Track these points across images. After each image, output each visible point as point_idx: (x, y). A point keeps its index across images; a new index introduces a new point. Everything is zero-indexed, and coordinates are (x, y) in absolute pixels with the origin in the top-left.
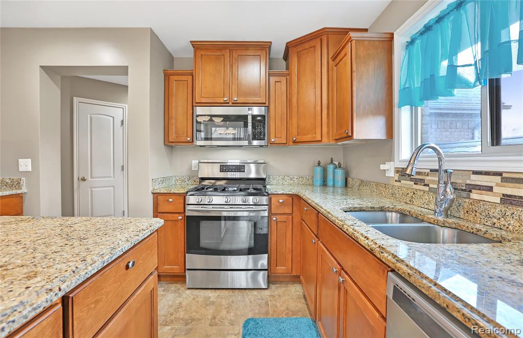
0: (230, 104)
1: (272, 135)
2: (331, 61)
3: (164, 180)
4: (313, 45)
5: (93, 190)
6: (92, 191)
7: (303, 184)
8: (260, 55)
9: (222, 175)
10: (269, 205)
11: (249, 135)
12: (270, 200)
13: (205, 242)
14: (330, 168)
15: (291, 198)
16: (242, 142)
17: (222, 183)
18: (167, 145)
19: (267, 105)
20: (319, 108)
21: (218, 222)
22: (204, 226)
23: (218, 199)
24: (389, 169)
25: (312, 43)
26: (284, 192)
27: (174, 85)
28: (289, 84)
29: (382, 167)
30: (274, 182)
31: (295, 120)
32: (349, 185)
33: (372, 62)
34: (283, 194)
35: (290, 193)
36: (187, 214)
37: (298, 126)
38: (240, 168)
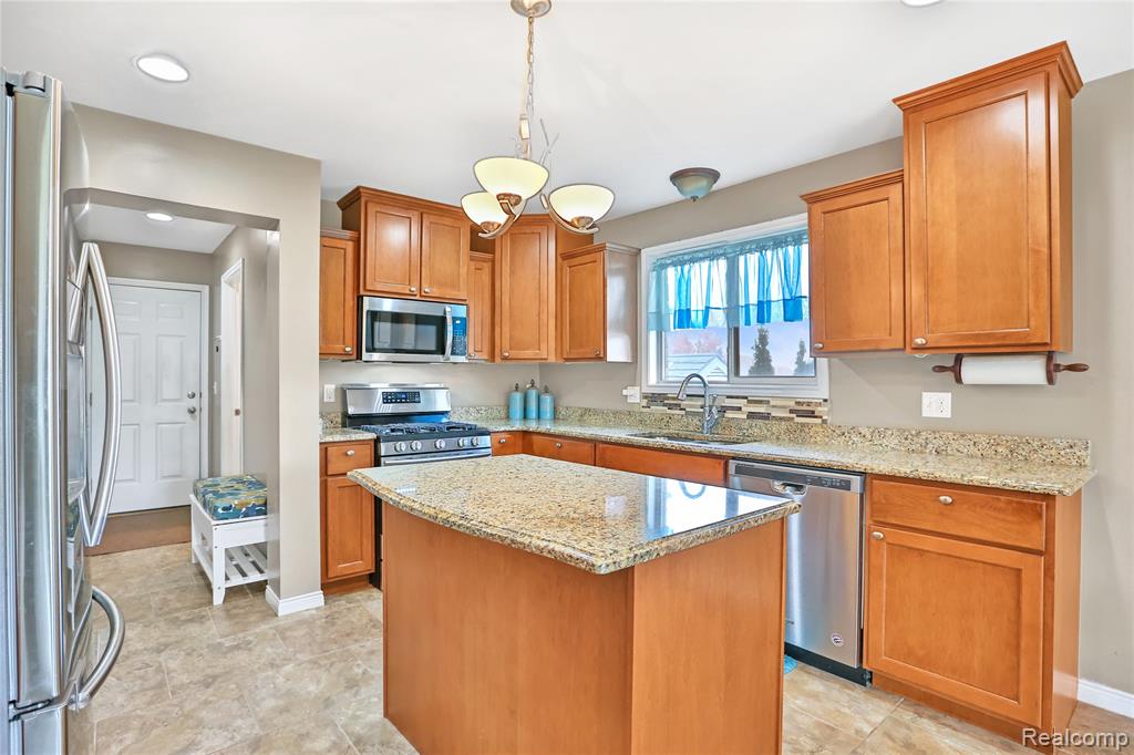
0: (419, 297)
1: (472, 347)
2: (559, 257)
4: (536, 232)
8: (459, 228)
14: (533, 395)
19: (467, 303)
24: (634, 395)
25: (535, 229)
29: (625, 392)
31: (506, 329)
37: (511, 337)
38: (413, 397)
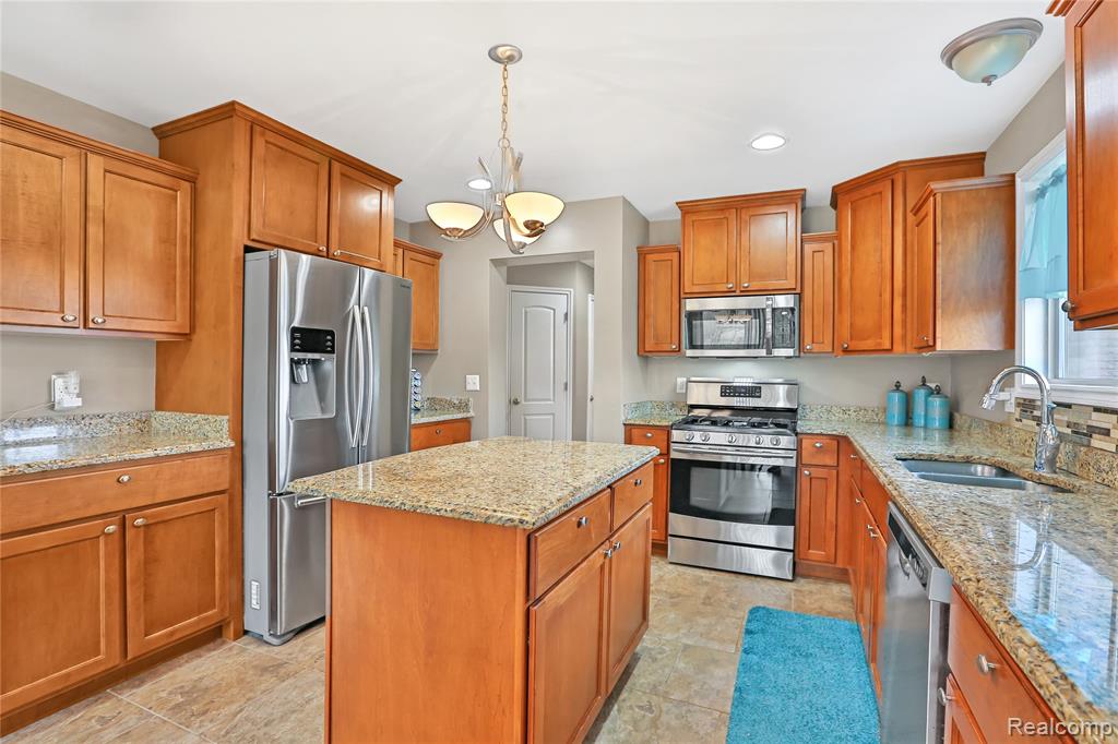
0: (738, 293)
1: (808, 339)
2: (910, 216)
3: (639, 405)
4: (877, 191)
5: (528, 417)
6: (525, 419)
7: (867, 422)
8: (786, 213)
9: (724, 401)
10: (799, 450)
11: (768, 340)
12: (800, 443)
13: (696, 499)
14: (921, 394)
15: (836, 443)
16: (757, 350)
17: (725, 414)
18: (642, 356)
19: (798, 291)
20: (887, 296)
21: (717, 470)
22: (697, 475)
23: (719, 437)
24: (1009, 399)
25: (876, 188)
26: (825, 432)
27: (651, 267)
28: (837, 253)
29: (1001, 395)
30: (812, 416)
31: (846, 316)
32: (957, 427)
33: (974, 224)
34: (821, 434)
35: (834, 433)
36: (674, 455)
37: (852, 325)
38: (754, 391)
